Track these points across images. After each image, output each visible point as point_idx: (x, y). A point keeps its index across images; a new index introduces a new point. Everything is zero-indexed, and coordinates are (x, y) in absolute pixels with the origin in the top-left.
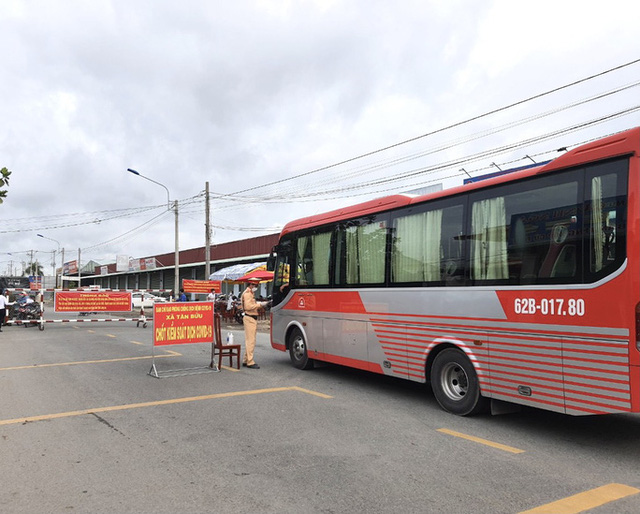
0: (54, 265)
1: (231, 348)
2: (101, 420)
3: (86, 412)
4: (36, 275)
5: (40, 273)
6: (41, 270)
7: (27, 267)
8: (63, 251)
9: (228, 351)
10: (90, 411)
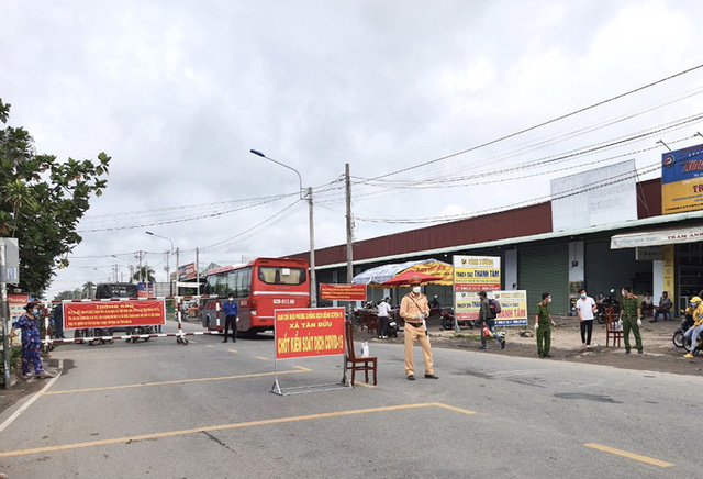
0: (167, 269)
1: (366, 360)
2: (212, 438)
3: (196, 430)
4: (146, 281)
5: (151, 280)
6: (152, 275)
7: (136, 271)
8: (177, 252)
9: (363, 364)
10: (200, 430)
